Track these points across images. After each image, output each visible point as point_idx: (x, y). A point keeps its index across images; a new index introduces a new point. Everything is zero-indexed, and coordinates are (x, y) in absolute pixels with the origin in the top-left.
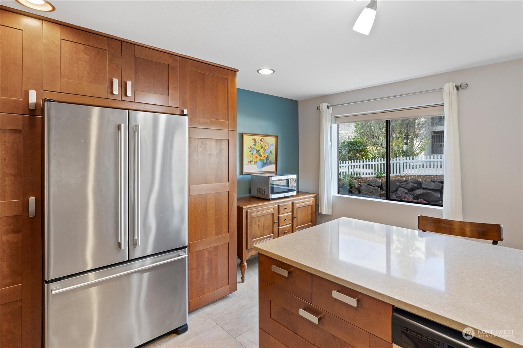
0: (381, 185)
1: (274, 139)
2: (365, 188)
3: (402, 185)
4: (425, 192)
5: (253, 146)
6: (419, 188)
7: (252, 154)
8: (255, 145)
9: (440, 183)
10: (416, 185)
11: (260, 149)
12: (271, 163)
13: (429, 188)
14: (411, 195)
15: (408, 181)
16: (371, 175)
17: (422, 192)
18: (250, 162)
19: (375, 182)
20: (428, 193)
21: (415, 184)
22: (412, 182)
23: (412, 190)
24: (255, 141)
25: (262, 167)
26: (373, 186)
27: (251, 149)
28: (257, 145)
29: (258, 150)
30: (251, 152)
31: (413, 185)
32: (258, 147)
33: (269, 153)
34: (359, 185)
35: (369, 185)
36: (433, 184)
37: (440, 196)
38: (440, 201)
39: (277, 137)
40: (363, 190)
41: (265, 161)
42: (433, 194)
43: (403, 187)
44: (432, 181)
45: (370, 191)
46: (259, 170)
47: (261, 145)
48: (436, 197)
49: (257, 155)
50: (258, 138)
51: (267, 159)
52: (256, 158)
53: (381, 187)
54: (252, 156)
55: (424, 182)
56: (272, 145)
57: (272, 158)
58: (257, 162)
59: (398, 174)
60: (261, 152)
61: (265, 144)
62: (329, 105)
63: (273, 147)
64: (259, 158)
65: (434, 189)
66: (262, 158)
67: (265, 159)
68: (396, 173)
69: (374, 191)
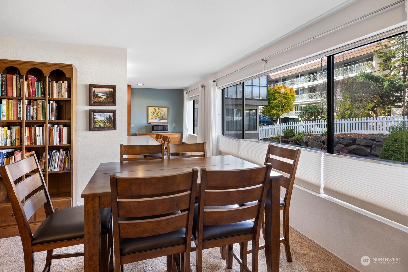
0: (324, 140)
1: (166, 108)
2: (311, 143)
3: (340, 141)
4: (357, 147)
5: (154, 112)
6: (354, 144)
7: (154, 115)
8: (155, 111)
9: (371, 141)
10: (351, 142)
11: (158, 113)
12: (164, 119)
13: (361, 144)
14: (347, 149)
15: (345, 138)
16: (319, 133)
17: (355, 147)
18: (153, 118)
19: (319, 138)
20: (360, 148)
21: (351, 140)
22: (348, 139)
23: (347, 145)
24: (155, 109)
25: (160, 120)
26: (317, 142)
27: (153, 113)
28: (156, 111)
29: (157, 113)
30: (153, 114)
31: (348, 141)
32: (157, 112)
33: (163, 114)
34: (308, 140)
35: (314, 140)
36: (365, 141)
37: (370, 151)
38: (370, 155)
39: (168, 107)
40: (309, 144)
41: (161, 118)
42: (365, 149)
43: (340, 143)
44: (364, 138)
45: (315, 145)
46: (158, 122)
47: (159, 111)
48: (367, 151)
49: (156, 115)
50: (157, 108)
51: (162, 117)
52: (156, 116)
53: (324, 143)
54: (153, 116)
55: (358, 139)
56: (165, 111)
57: (166, 116)
58: (156, 118)
59: (343, 133)
60: (159, 114)
61: (161, 111)
62: (187, 92)
63: (166, 112)
64: (158, 116)
65: (365, 145)
66: (159, 117)
67: (161, 117)
68: (342, 132)
69: (317, 145)
